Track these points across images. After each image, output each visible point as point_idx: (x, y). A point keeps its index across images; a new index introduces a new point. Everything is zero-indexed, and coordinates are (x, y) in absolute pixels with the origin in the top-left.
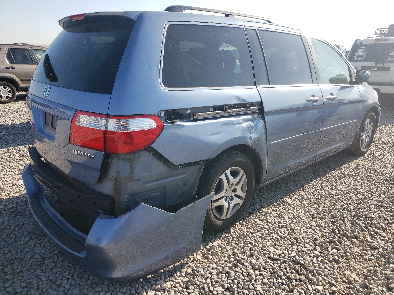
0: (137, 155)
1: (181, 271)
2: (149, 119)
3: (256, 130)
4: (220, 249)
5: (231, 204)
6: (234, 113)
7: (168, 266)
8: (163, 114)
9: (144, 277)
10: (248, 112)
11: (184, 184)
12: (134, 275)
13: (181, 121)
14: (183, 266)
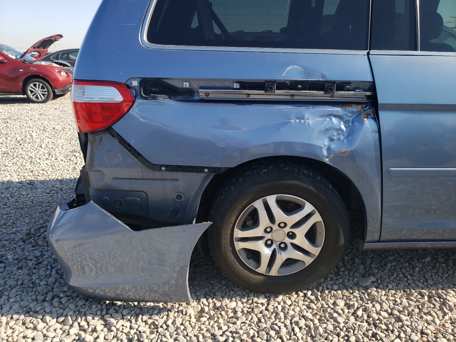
0: (97, 137)
1: (152, 316)
2: (113, 88)
3: (348, 136)
4: (232, 315)
5: (278, 256)
6: (295, 98)
7: (146, 302)
8: (135, 83)
9: (112, 299)
10: (335, 99)
11: (179, 197)
12: (91, 291)
13: (170, 98)
14: (160, 311)
